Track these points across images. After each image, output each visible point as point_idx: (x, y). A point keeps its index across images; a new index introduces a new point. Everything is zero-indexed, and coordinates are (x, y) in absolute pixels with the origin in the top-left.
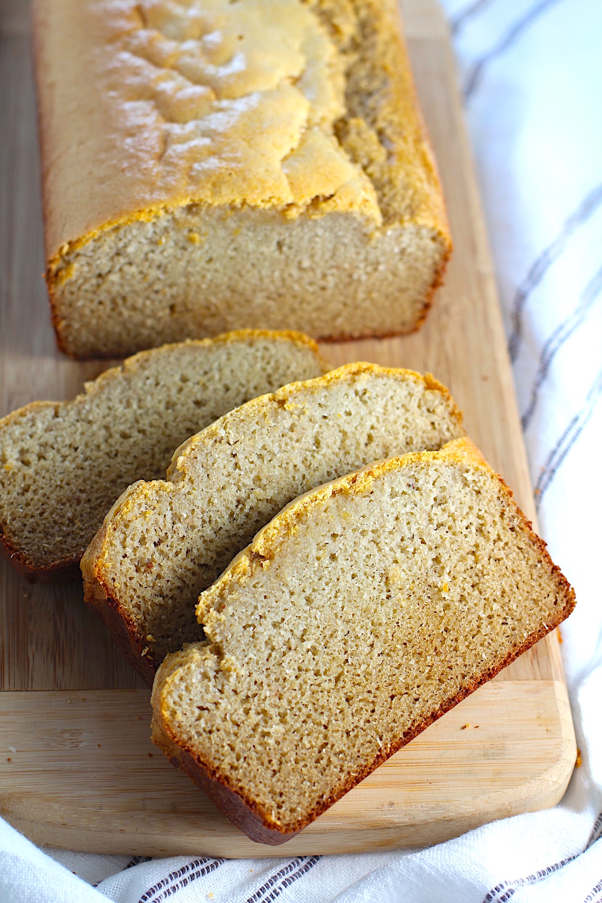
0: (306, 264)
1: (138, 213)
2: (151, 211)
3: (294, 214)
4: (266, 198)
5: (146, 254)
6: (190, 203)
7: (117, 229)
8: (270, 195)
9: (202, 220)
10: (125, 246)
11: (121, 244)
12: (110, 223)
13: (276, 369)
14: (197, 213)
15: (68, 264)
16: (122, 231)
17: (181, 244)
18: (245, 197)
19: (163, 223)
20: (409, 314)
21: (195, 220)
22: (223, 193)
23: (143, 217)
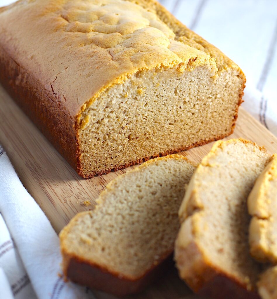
0: (187, 99)
1: (116, 80)
2: (121, 78)
3: (183, 69)
4: (171, 62)
5: (119, 105)
6: (138, 71)
7: (108, 90)
8: (172, 60)
9: (144, 80)
10: (111, 101)
11: (109, 100)
12: (104, 87)
13: (176, 171)
14: (141, 77)
15: (85, 116)
16: (110, 91)
17: (135, 96)
18: (162, 63)
19: (127, 84)
20: (228, 123)
21: (140, 80)
22: (151, 63)
23: (119, 82)
